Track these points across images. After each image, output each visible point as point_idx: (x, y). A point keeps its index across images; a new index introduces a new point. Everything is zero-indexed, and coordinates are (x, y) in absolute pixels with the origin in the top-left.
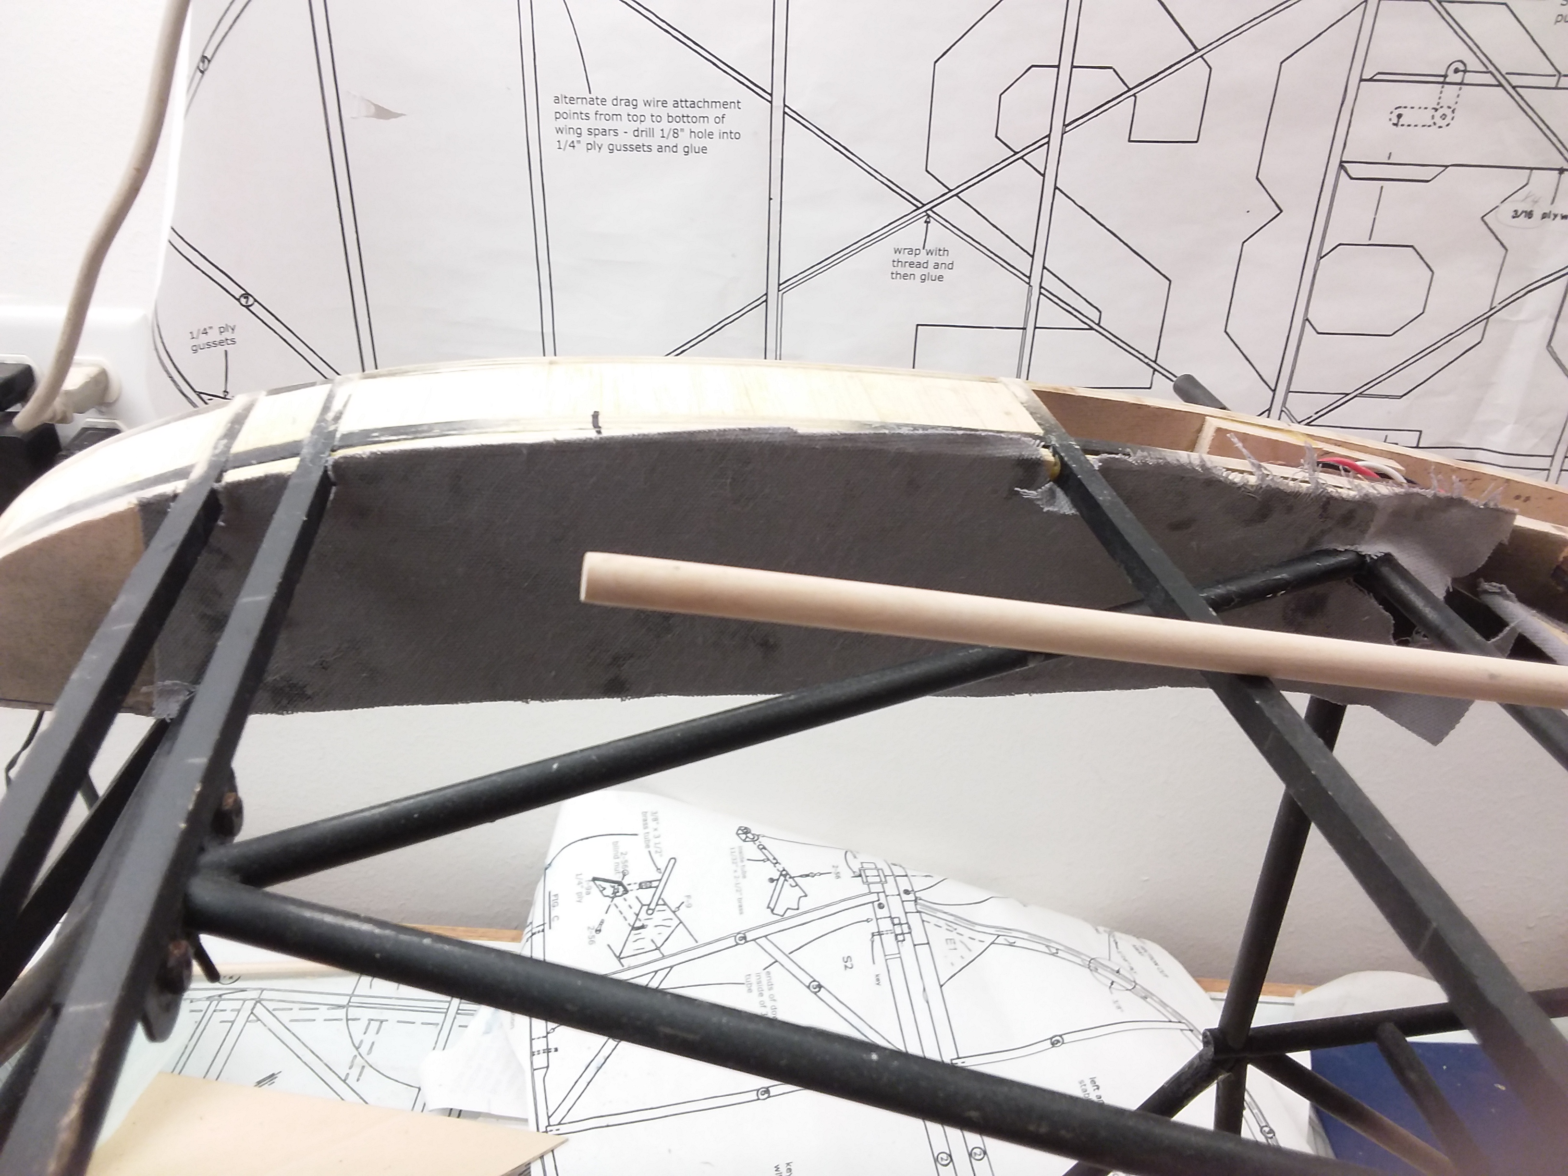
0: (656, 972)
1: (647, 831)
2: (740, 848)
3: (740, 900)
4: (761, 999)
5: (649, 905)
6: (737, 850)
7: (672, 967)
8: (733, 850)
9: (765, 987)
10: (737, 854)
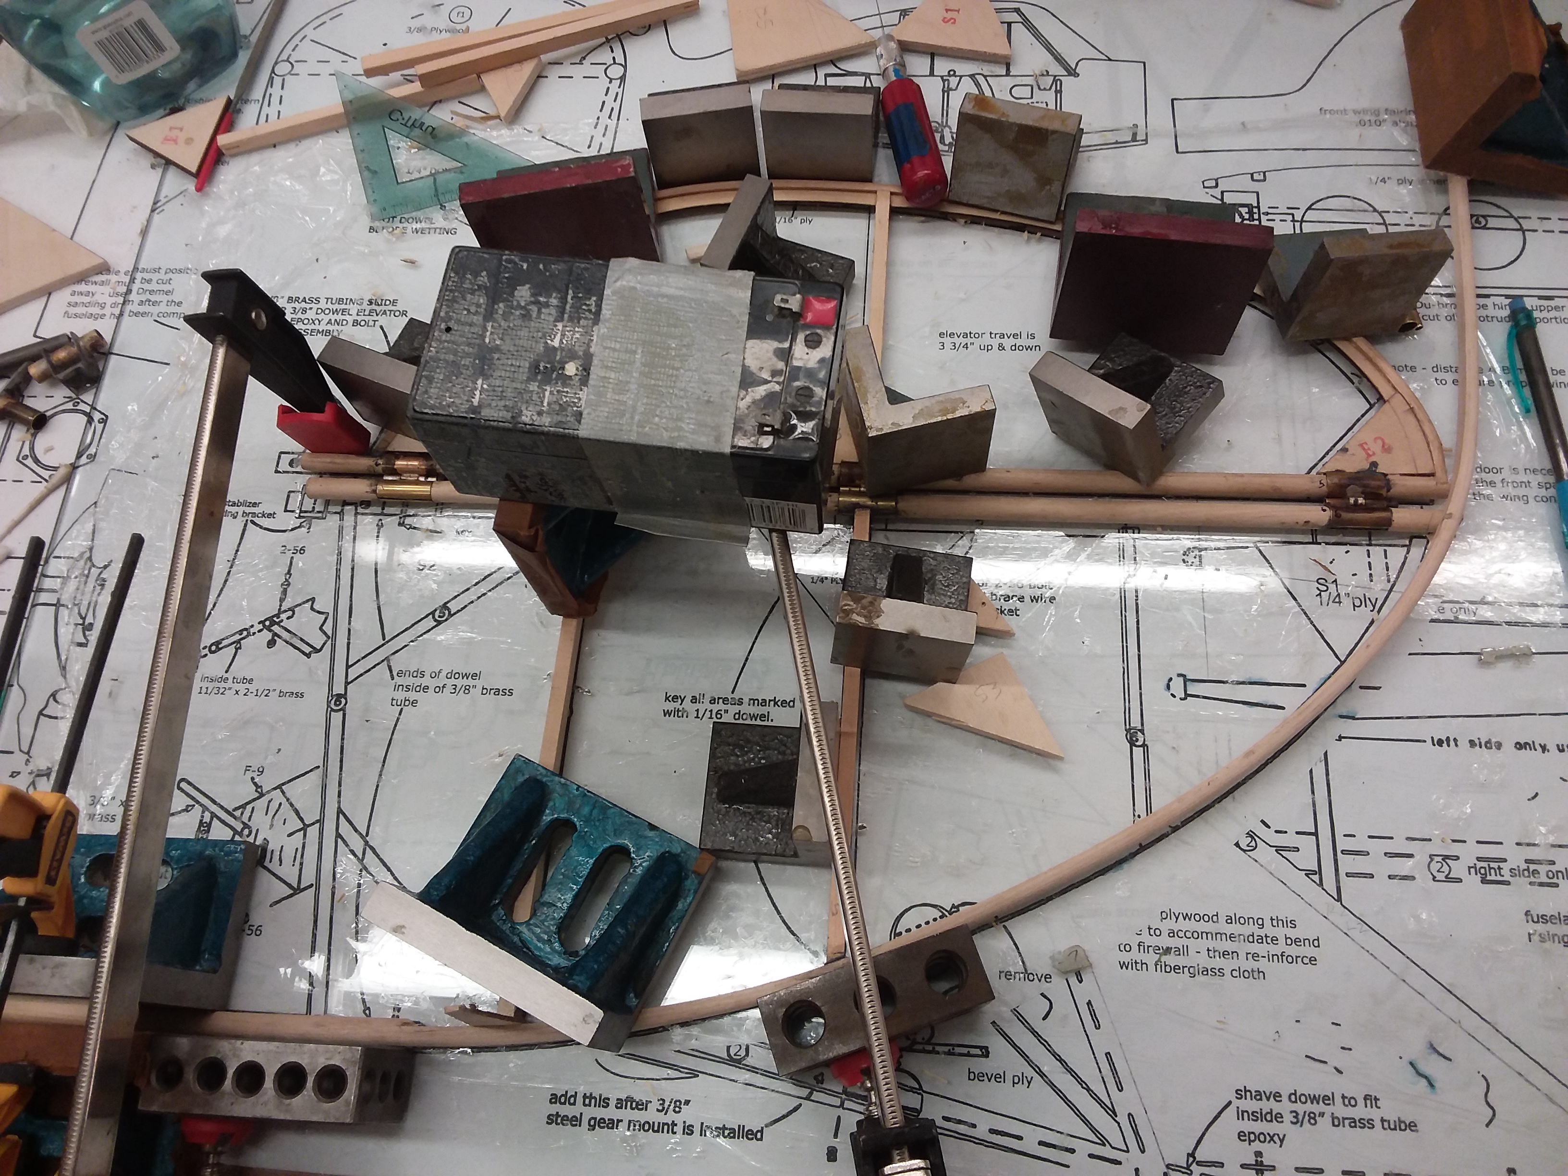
0: (338, 836)
2: (203, 679)
3: (282, 694)
4: (431, 689)
5: (235, 832)
6: (205, 685)
7: (340, 811)
8: (204, 690)
9: (418, 681)
10: (211, 685)
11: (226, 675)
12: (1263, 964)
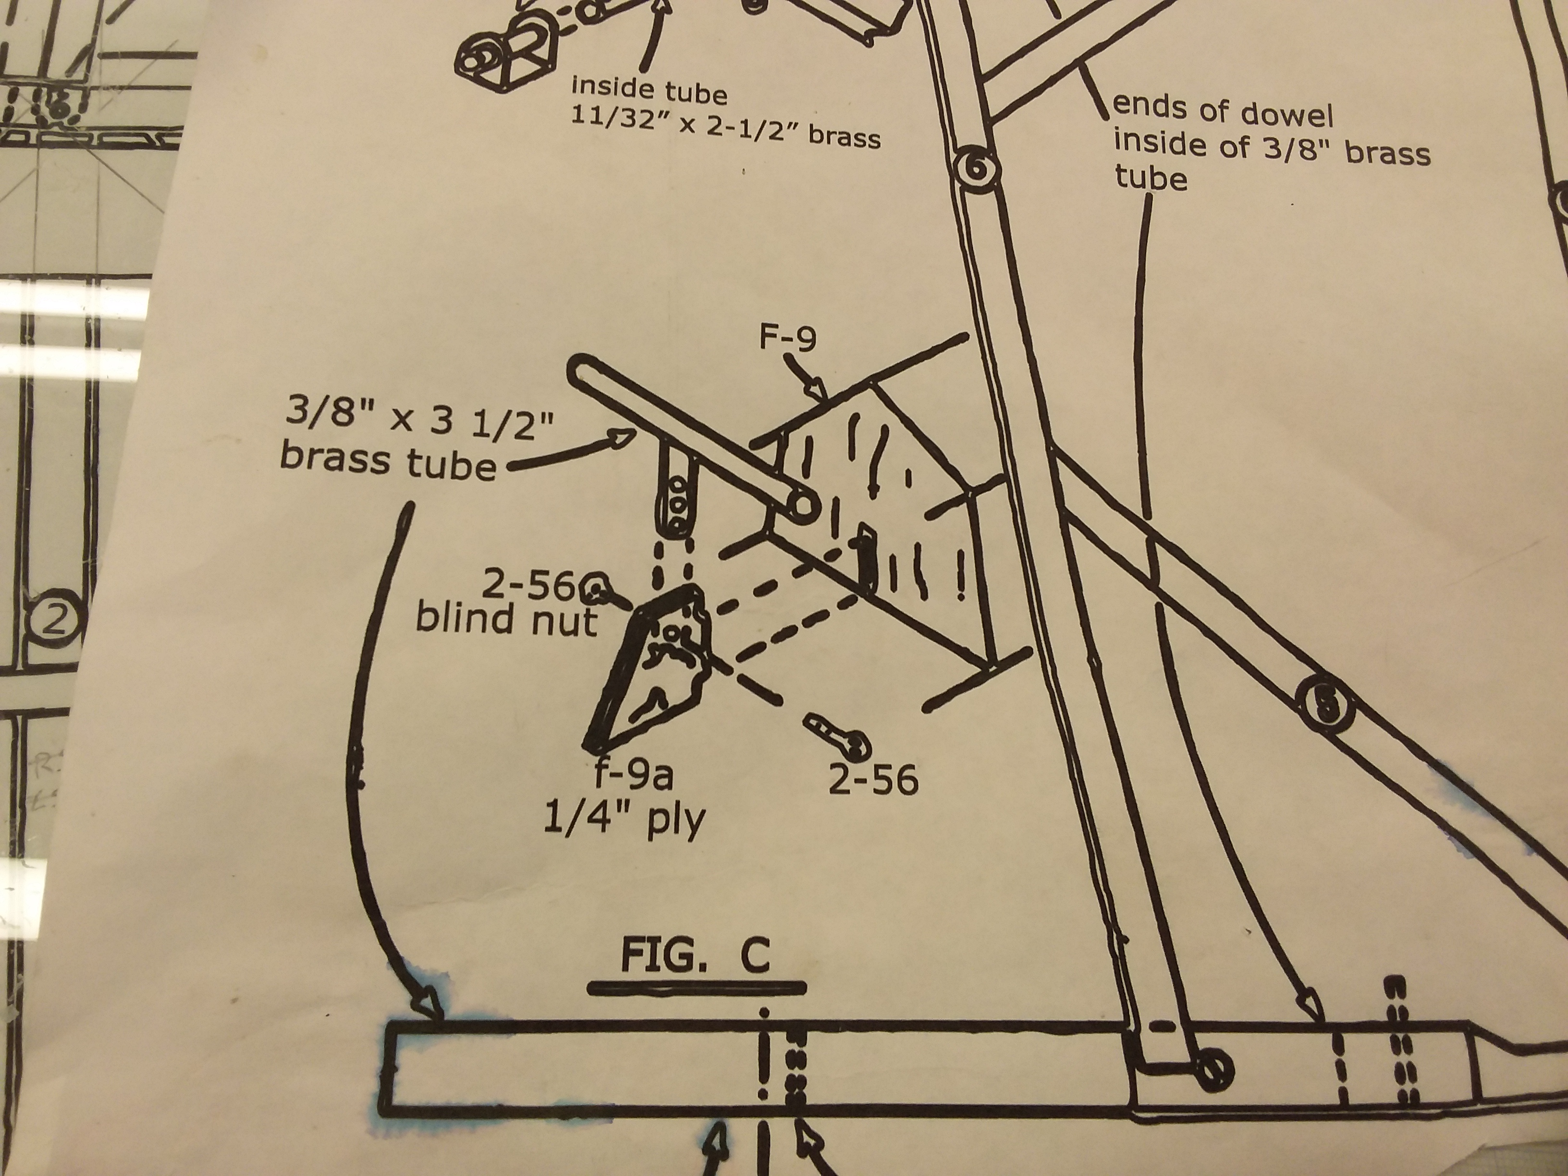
0: (1067, 519)
1: (399, 462)
2: (579, 85)
3: (817, 136)
4: (1212, 148)
5: (773, 507)
6: (588, 100)
7: (1054, 453)
8: (588, 115)
9: (1172, 127)
10: (607, 104)
11: (642, 79)
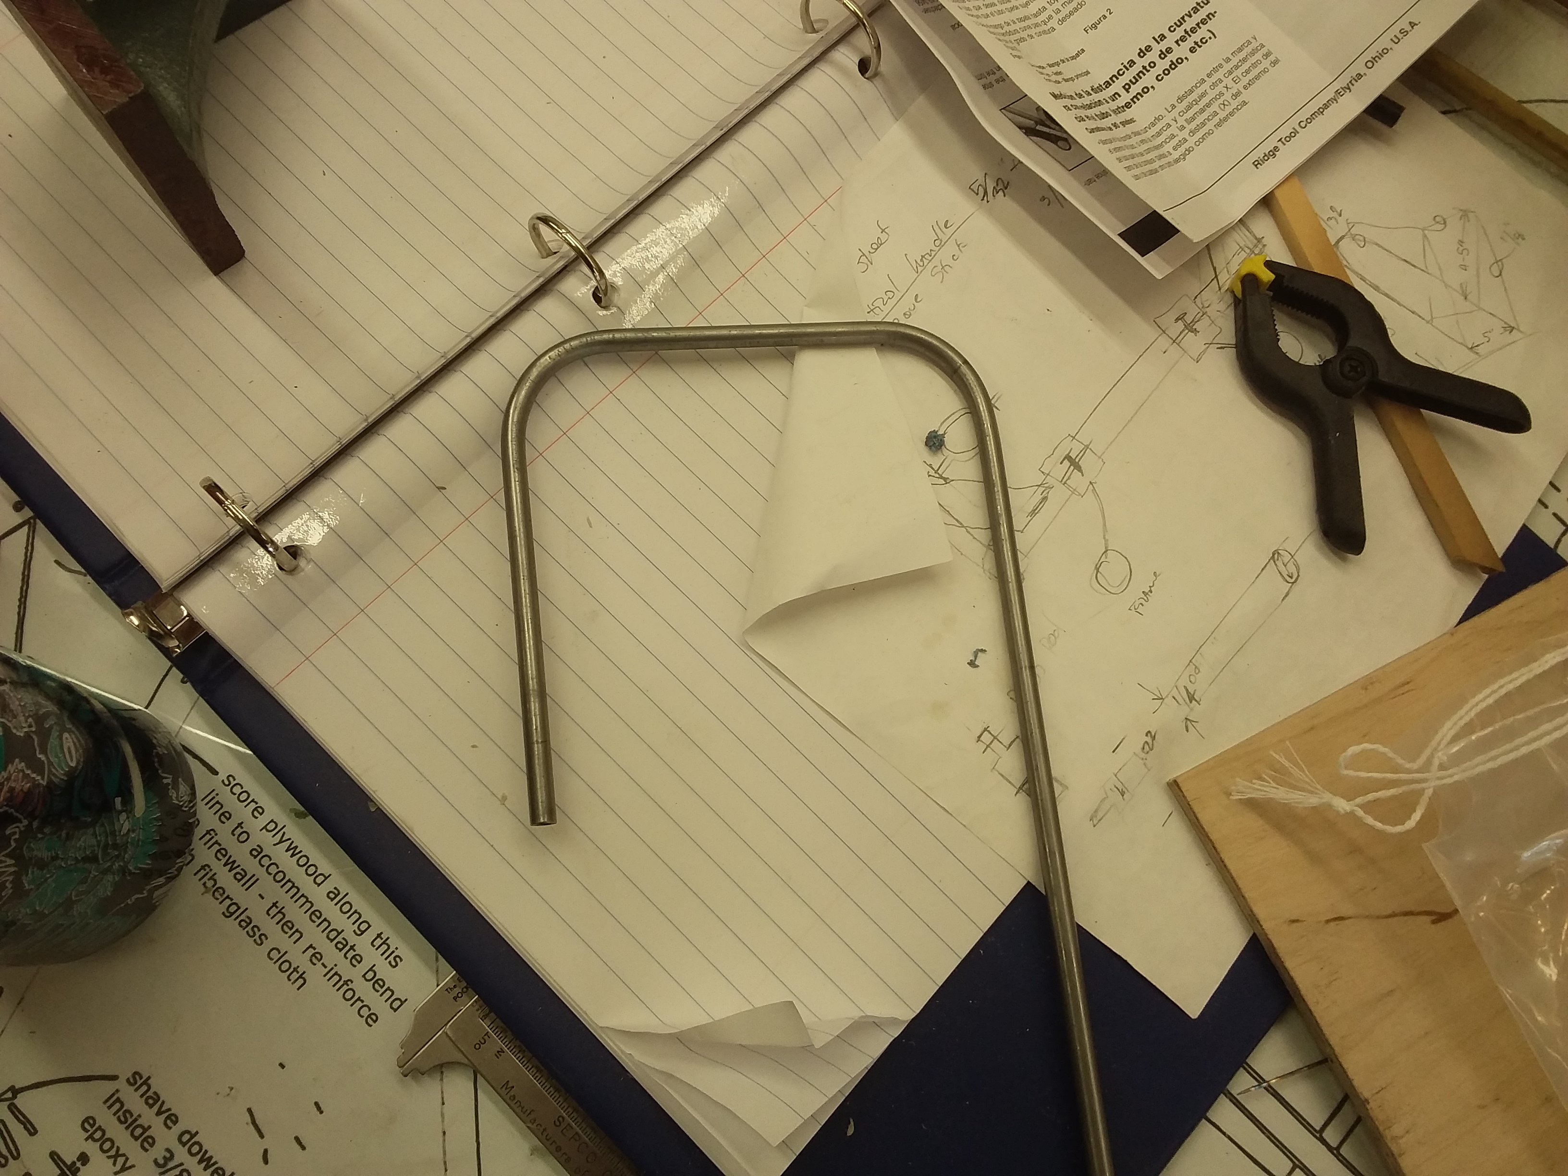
12: (315, 973)
